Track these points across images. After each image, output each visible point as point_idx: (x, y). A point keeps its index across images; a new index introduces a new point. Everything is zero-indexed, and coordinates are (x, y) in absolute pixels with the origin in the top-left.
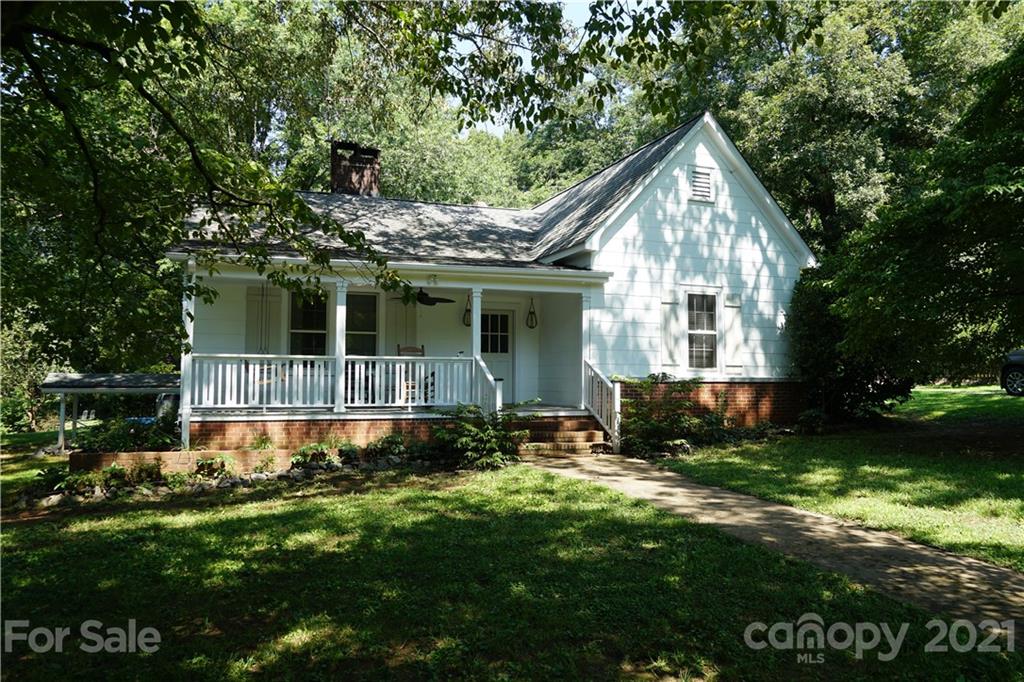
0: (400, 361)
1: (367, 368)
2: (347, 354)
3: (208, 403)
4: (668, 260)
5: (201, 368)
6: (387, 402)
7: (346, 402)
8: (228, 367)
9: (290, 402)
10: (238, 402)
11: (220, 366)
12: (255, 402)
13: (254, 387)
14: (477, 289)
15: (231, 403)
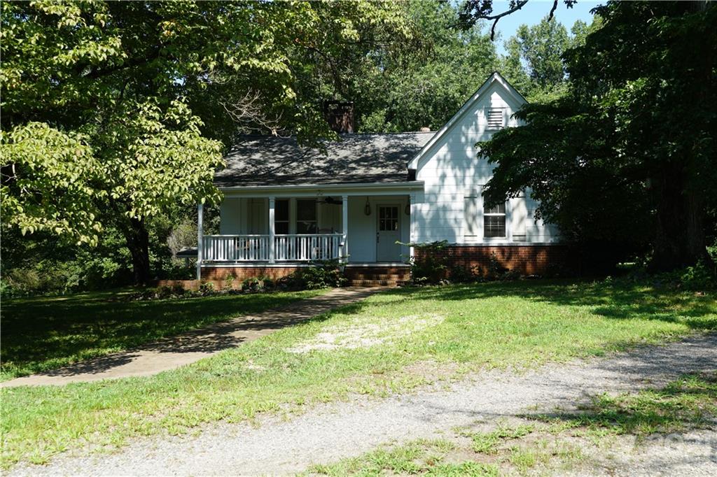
0: (314, 236)
1: (286, 241)
2: (276, 234)
3: (210, 259)
4: (469, 168)
5: (207, 242)
6: (296, 258)
7: (275, 258)
8: (219, 241)
9: (248, 258)
10: (224, 258)
11: (216, 241)
12: (231, 258)
13: (231, 250)
14: (345, 196)
15: (221, 259)
